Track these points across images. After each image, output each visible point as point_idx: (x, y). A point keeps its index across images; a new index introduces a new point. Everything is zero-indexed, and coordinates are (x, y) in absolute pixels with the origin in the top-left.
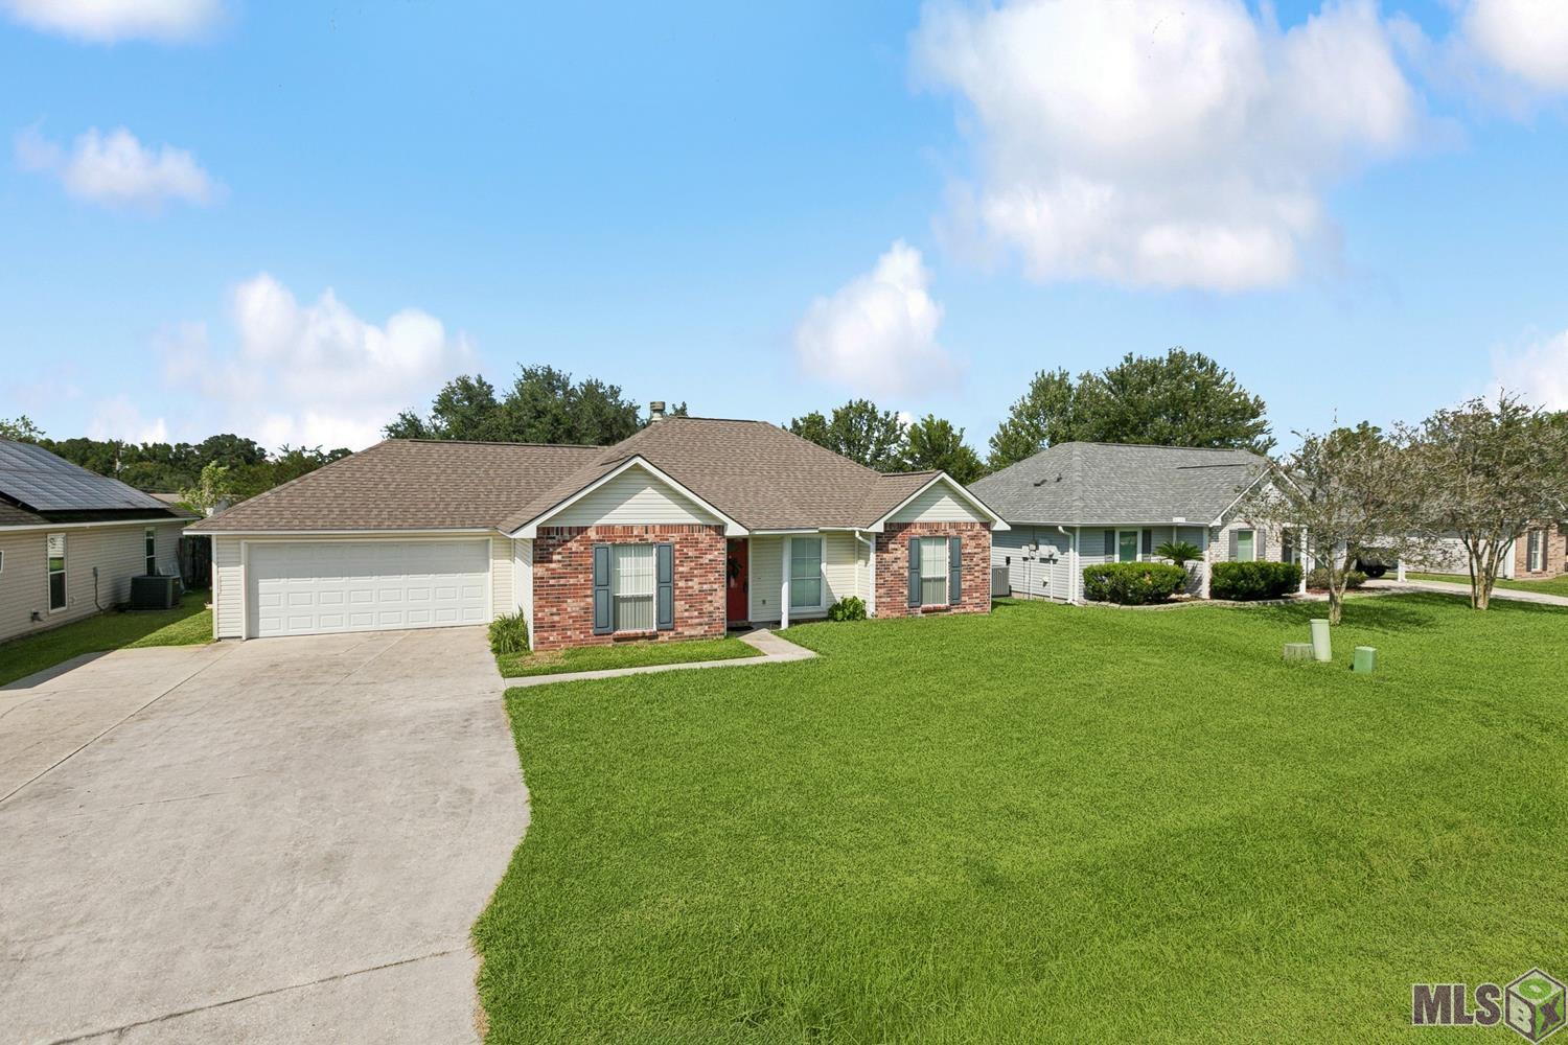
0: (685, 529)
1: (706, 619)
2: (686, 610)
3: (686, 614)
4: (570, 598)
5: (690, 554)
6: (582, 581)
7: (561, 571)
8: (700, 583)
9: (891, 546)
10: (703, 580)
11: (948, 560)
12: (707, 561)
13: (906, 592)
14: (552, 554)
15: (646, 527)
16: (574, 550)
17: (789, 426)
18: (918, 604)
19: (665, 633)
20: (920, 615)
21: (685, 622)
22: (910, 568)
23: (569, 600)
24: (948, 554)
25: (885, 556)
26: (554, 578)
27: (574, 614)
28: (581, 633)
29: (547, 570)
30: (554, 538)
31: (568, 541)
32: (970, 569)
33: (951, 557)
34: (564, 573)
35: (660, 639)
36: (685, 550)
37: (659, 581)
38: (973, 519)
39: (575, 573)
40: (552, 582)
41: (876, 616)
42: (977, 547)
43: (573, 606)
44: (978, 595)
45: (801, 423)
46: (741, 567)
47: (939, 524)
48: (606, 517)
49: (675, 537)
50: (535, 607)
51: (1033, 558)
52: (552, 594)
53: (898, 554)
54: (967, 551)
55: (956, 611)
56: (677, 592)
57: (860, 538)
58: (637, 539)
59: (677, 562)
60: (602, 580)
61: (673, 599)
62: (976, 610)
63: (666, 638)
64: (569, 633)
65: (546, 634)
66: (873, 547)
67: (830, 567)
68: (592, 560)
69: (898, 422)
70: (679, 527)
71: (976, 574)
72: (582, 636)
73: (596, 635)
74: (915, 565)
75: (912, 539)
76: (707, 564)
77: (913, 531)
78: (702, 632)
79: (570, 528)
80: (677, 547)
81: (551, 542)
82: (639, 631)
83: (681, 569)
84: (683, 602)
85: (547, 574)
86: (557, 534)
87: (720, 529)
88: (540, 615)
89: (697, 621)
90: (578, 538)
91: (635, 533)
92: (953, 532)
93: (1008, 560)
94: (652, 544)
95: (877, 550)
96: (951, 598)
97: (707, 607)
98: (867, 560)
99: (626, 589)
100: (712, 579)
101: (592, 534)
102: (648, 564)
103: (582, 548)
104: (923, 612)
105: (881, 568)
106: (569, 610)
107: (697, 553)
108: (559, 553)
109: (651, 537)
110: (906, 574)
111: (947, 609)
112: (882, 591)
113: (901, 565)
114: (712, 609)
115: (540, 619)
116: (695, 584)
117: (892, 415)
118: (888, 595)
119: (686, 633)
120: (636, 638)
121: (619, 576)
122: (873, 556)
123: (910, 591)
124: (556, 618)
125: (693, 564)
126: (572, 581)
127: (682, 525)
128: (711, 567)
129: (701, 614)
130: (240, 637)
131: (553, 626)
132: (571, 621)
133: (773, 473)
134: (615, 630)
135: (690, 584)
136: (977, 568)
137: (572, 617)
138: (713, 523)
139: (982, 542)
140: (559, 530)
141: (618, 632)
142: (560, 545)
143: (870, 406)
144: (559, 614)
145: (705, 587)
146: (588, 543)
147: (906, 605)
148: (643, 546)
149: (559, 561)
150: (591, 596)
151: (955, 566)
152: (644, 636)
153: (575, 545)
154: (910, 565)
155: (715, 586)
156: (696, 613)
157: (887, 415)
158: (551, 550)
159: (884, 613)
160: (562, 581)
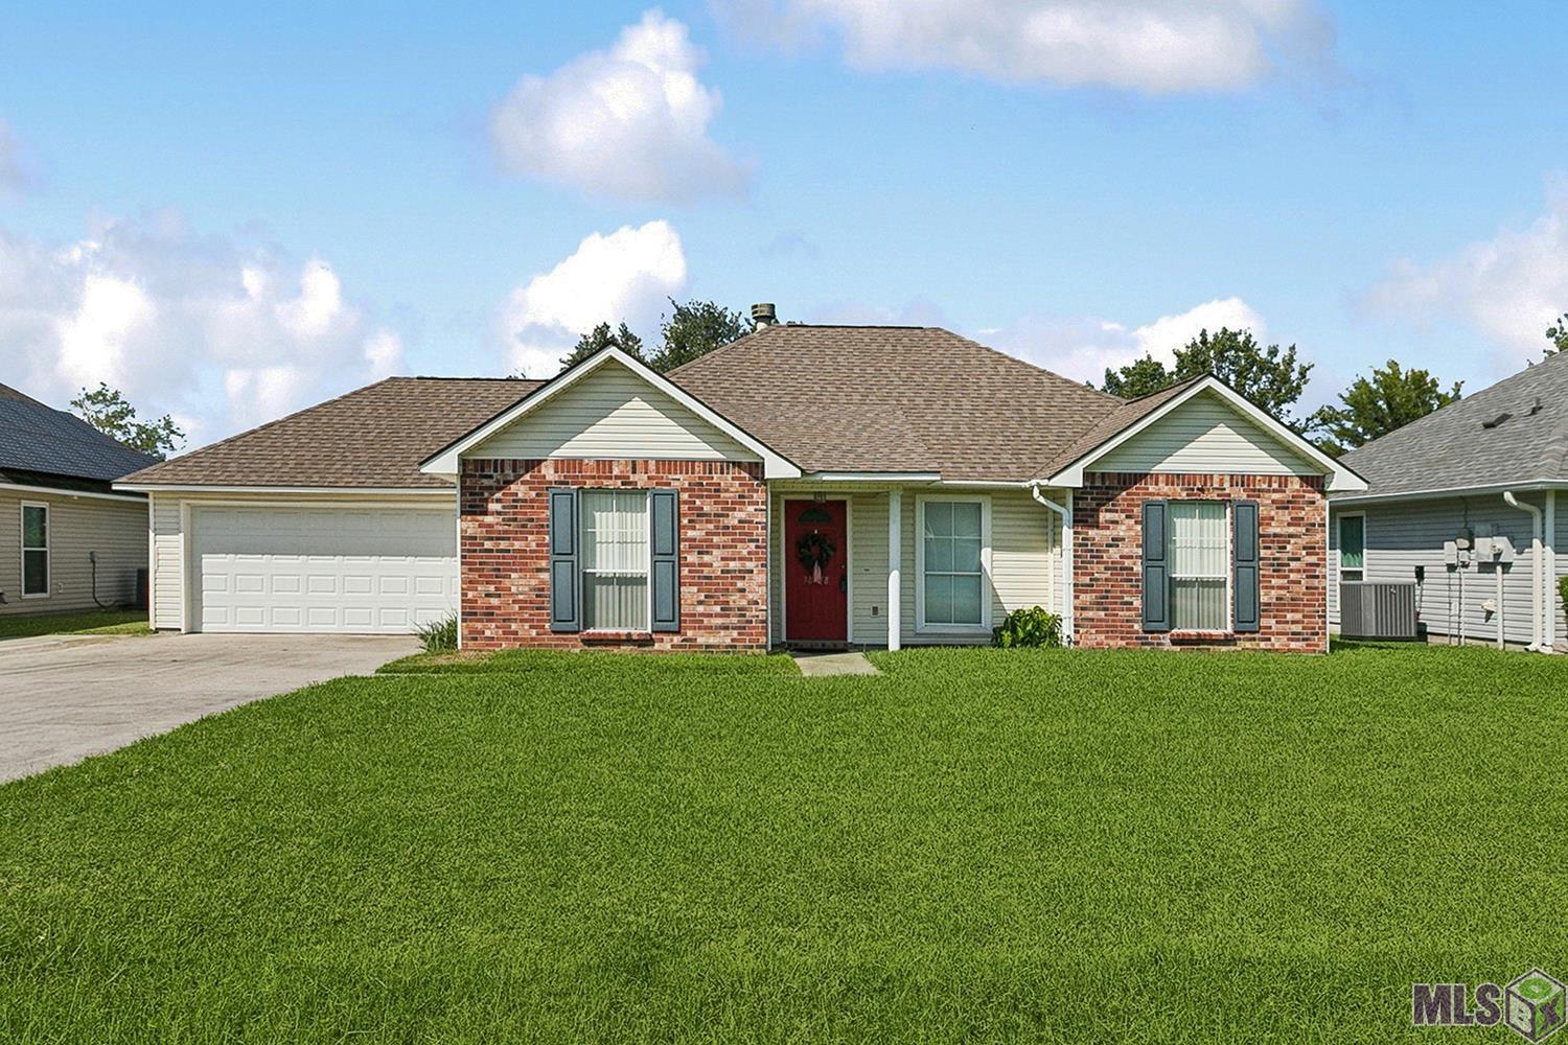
0: (699, 468)
1: (735, 620)
2: (700, 603)
3: (701, 609)
4: (515, 571)
5: (706, 509)
6: (533, 546)
7: (500, 528)
8: (723, 559)
9: (1104, 516)
10: (728, 553)
11: (1230, 547)
12: (736, 522)
13: (1137, 603)
14: (486, 501)
15: (634, 463)
16: (520, 496)
17: (1100, 383)
18: (1163, 626)
19: (666, 638)
20: (1168, 646)
21: (698, 621)
22: (1146, 558)
23: (513, 575)
24: (1230, 535)
25: (1092, 533)
26: (491, 539)
27: (521, 597)
28: (531, 627)
29: (480, 526)
30: (491, 477)
31: (511, 482)
32: (1279, 567)
33: (1236, 541)
34: (505, 532)
35: (657, 646)
36: (698, 502)
37: (654, 552)
38: (1284, 470)
39: (523, 532)
40: (488, 545)
41: (1076, 643)
42: (1296, 521)
43: (519, 584)
44: (1298, 616)
45: (1122, 378)
46: (834, 550)
47: (1208, 478)
48: (567, 444)
49: (680, 480)
50: (463, 583)
51: (1465, 566)
52: (487, 564)
53: (1121, 531)
54: (1271, 530)
55: (1248, 645)
56: (685, 571)
57: (1042, 500)
58: (619, 482)
59: (685, 521)
60: (563, 545)
61: (678, 582)
62: (1293, 645)
63: (668, 647)
64: (514, 626)
65: (479, 626)
66: (1067, 514)
67: (998, 555)
68: (548, 513)
69: (1296, 365)
70: (688, 464)
71: (1293, 576)
72: (534, 633)
73: (555, 632)
74: (1155, 551)
75: (1148, 505)
76: (734, 527)
77: (1152, 489)
78: (728, 641)
79: (515, 461)
80: (685, 496)
81: (486, 482)
82: (623, 631)
83: (691, 534)
84: (695, 589)
85: (480, 532)
86: (496, 471)
87: (756, 468)
88: (470, 595)
89: (719, 621)
90: (527, 477)
91: (616, 472)
92: (1240, 494)
93: (1420, 573)
94: (644, 491)
95: (1076, 522)
96: (1237, 619)
97: (735, 600)
98: (1057, 541)
99: (605, 563)
100: (745, 552)
101: (548, 472)
102: (639, 523)
103: (533, 494)
104: (1174, 642)
105: (1085, 556)
106: (514, 589)
107: (718, 509)
108: (498, 501)
109: (641, 480)
110: (1138, 568)
111: (1228, 640)
112: (1086, 598)
113: (1126, 551)
114: (744, 603)
115: (470, 601)
116: (714, 558)
117: (1283, 353)
118: (1099, 605)
119: (700, 641)
120: (617, 641)
121: (594, 543)
122: (1067, 534)
123: (1146, 603)
124: (495, 601)
125: (711, 526)
126: (517, 545)
127: (693, 462)
128: (742, 532)
129: (726, 610)
130: (180, 630)
131: (489, 614)
132: (517, 607)
133: (919, 401)
134: (586, 627)
135: (706, 558)
136: (1293, 565)
137: (519, 601)
138: (745, 459)
139: (1306, 513)
140: (499, 465)
141: (591, 631)
142: (499, 489)
143: (1241, 338)
144: (499, 596)
145: (732, 565)
146: (542, 485)
147: (1137, 627)
148: (629, 493)
149: (499, 513)
150: (547, 570)
151: (1244, 556)
152: (629, 640)
153: (523, 488)
154: (1146, 552)
155: (749, 565)
156: (717, 609)
157: (1273, 352)
158: (486, 495)
159: (1092, 638)
160: (503, 545)
